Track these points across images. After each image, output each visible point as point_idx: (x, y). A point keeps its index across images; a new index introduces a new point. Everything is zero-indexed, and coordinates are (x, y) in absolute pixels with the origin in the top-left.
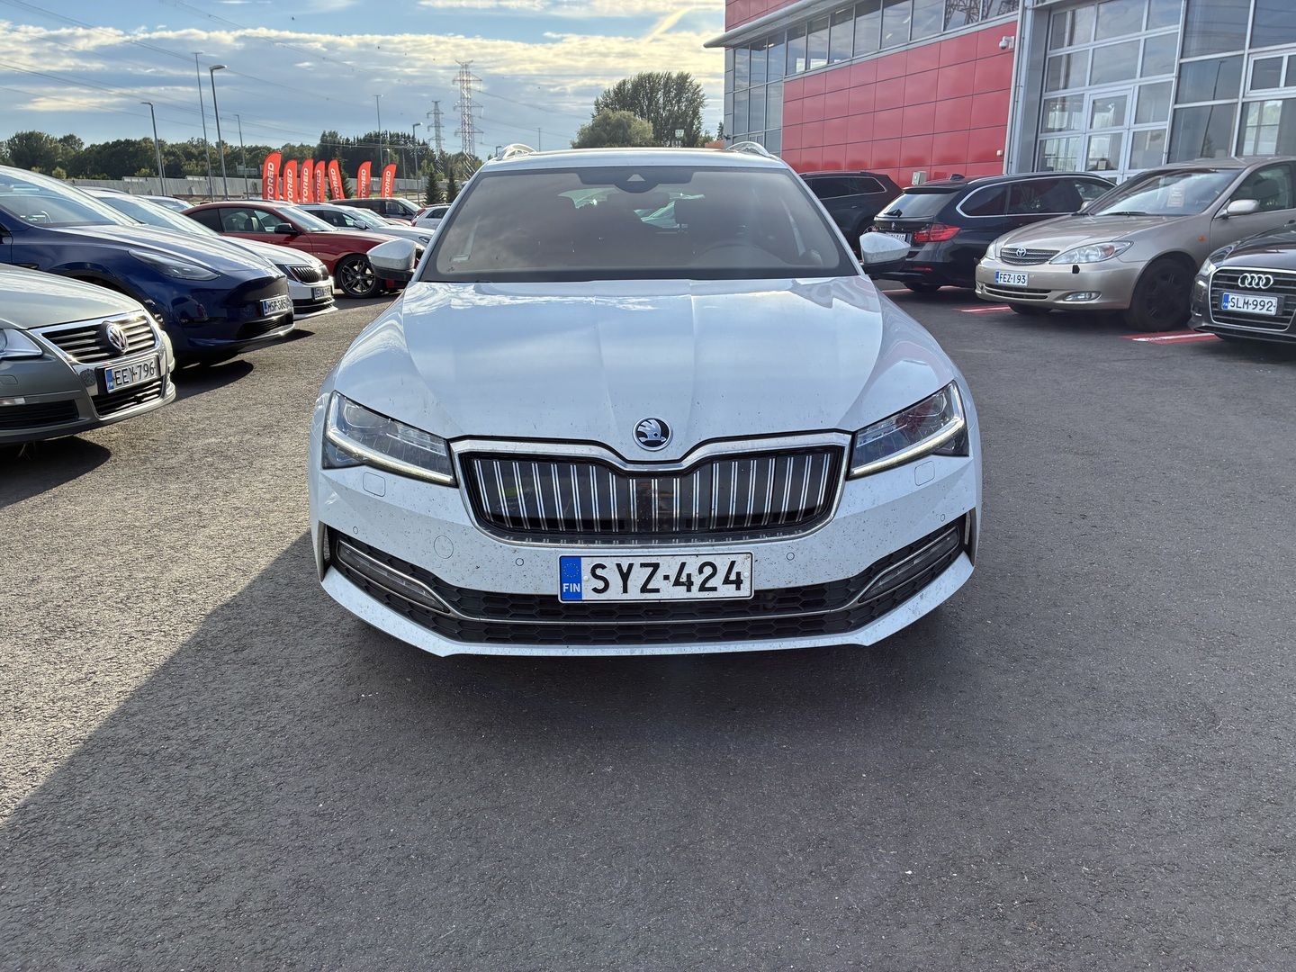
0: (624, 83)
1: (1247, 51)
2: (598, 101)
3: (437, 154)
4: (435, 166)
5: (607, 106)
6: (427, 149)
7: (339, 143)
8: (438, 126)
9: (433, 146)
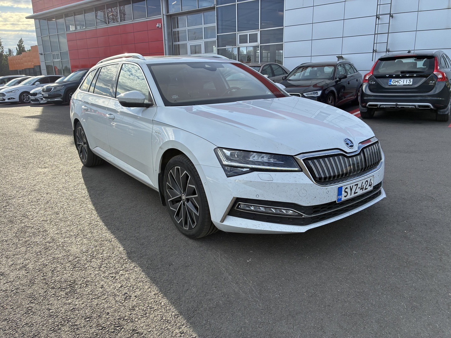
1: (237, 32)
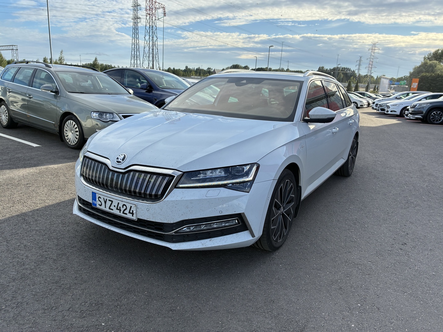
0: (438, 50)
2: (425, 57)
3: (357, 75)
4: (356, 79)
5: (429, 58)
6: (354, 73)
7: (324, 70)
8: (360, 65)
9: (356, 72)
